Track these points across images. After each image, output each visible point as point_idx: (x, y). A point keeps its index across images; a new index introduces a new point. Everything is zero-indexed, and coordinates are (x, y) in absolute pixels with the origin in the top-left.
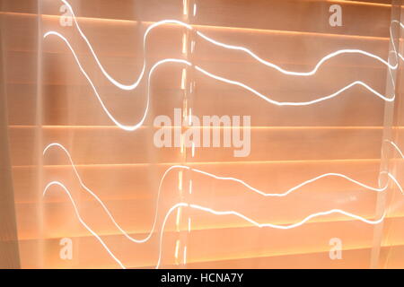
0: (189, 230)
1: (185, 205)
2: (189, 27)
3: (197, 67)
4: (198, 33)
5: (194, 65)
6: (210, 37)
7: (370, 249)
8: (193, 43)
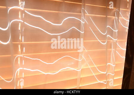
0: (23, 77)
1: (22, 68)
2: (22, 9)
3: (25, 23)
4: (25, 11)
5: (24, 22)
6: (30, 13)
7: (77, 79)
8: (24, 15)
